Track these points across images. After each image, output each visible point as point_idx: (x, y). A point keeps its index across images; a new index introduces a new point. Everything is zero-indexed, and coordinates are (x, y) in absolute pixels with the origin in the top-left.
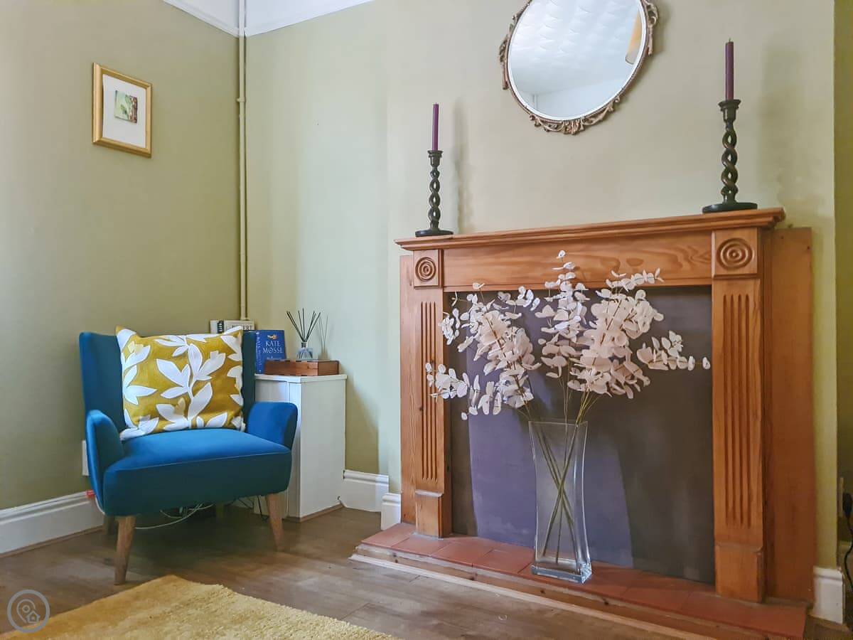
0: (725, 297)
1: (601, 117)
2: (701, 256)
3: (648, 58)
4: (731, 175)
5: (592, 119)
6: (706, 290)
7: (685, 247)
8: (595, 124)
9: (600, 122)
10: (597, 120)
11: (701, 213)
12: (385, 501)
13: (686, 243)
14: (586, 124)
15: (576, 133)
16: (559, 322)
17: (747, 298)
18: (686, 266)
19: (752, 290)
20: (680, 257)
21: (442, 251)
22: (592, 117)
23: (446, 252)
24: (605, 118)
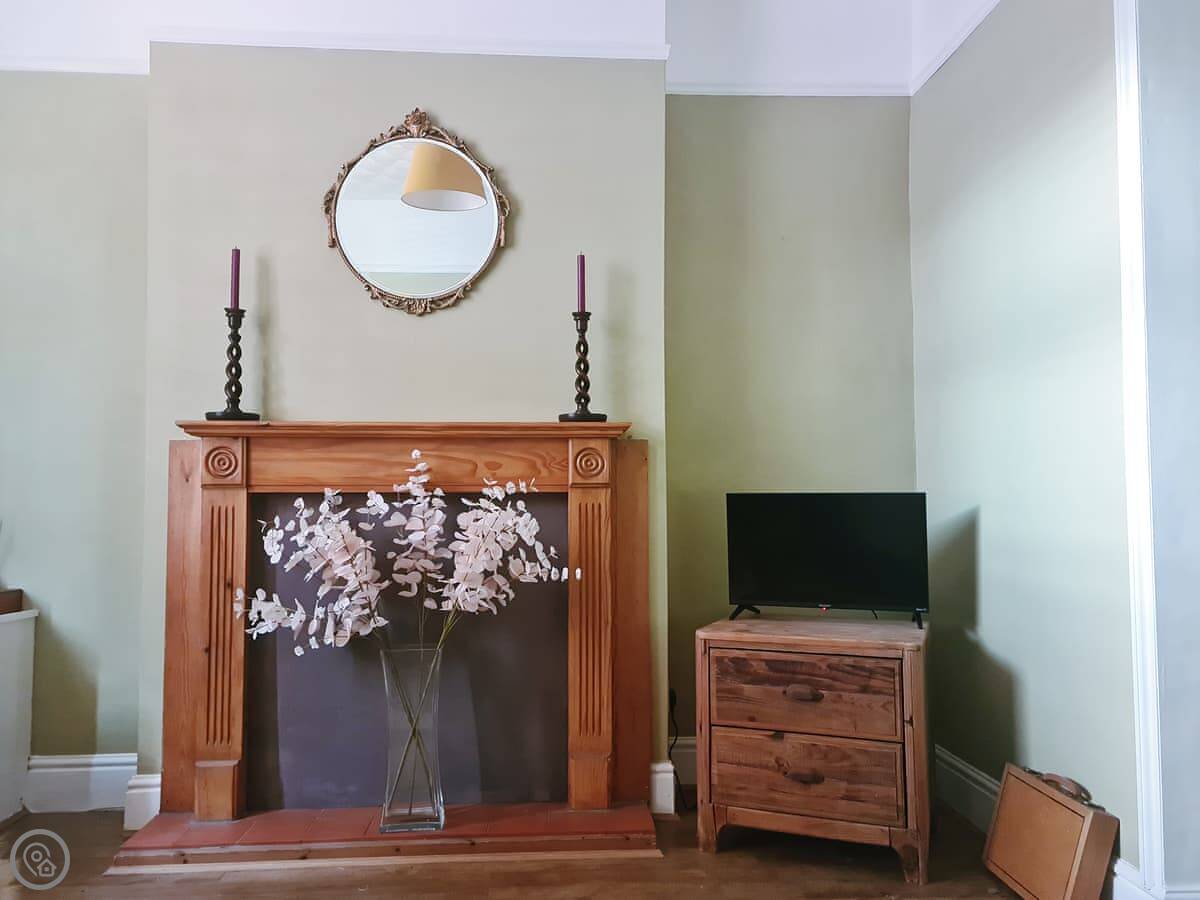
0: (580, 505)
1: (450, 302)
2: (559, 463)
3: (499, 251)
4: (583, 383)
5: (441, 303)
6: (563, 497)
7: (544, 454)
8: (444, 308)
9: (448, 306)
10: (446, 304)
11: (557, 420)
12: (131, 788)
13: (544, 449)
14: (433, 306)
15: (421, 315)
16: (412, 532)
17: (600, 506)
18: (544, 473)
19: (603, 498)
20: (539, 463)
21: (248, 441)
22: (441, 300)
23: (252, 441)
24: (454, 304)
